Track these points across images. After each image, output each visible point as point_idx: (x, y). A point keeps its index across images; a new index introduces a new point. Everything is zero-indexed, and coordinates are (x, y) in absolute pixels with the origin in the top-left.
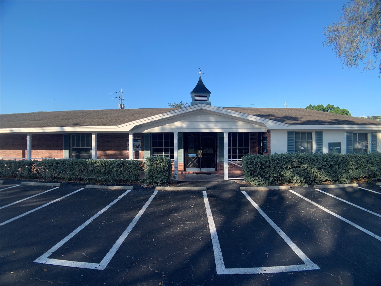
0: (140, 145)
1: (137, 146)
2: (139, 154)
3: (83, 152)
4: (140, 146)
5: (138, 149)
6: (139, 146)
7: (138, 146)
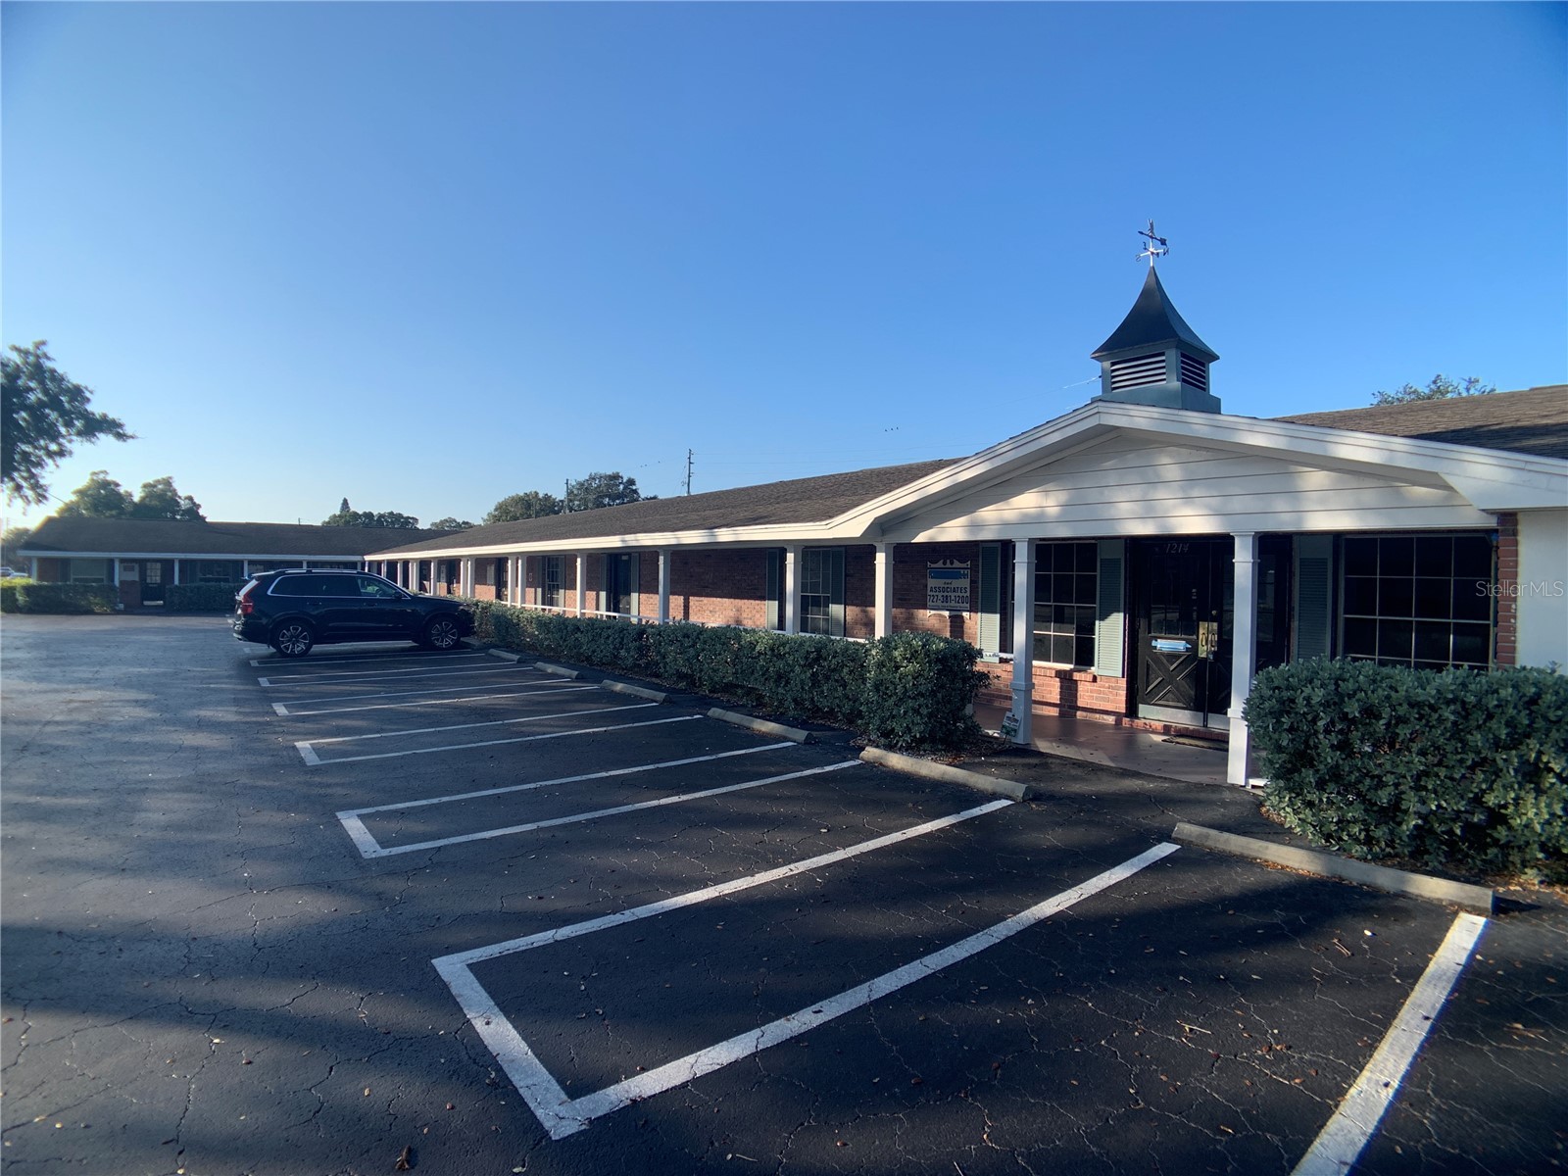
0: (968, 590)
1: (957, 594)
2: (962, 627)
3: (815, 609)
4: (968, 594)
5: (961, 605)
6: (965, 595)
7: (961, 595)
